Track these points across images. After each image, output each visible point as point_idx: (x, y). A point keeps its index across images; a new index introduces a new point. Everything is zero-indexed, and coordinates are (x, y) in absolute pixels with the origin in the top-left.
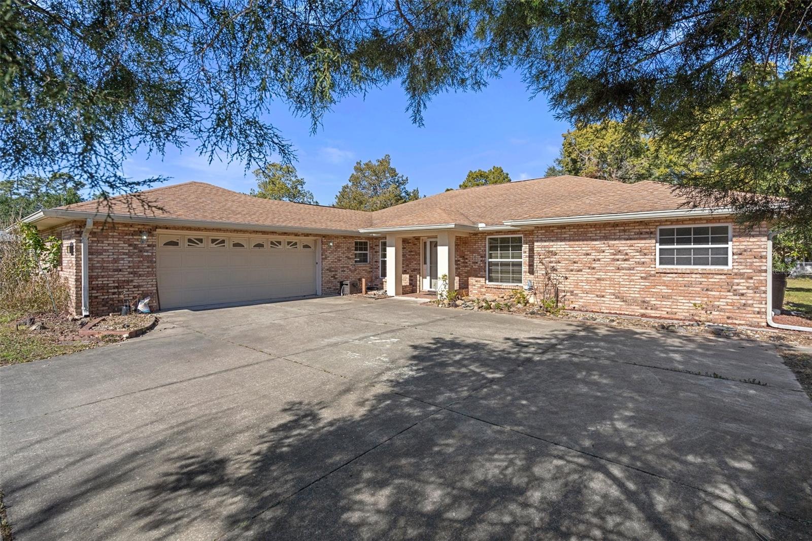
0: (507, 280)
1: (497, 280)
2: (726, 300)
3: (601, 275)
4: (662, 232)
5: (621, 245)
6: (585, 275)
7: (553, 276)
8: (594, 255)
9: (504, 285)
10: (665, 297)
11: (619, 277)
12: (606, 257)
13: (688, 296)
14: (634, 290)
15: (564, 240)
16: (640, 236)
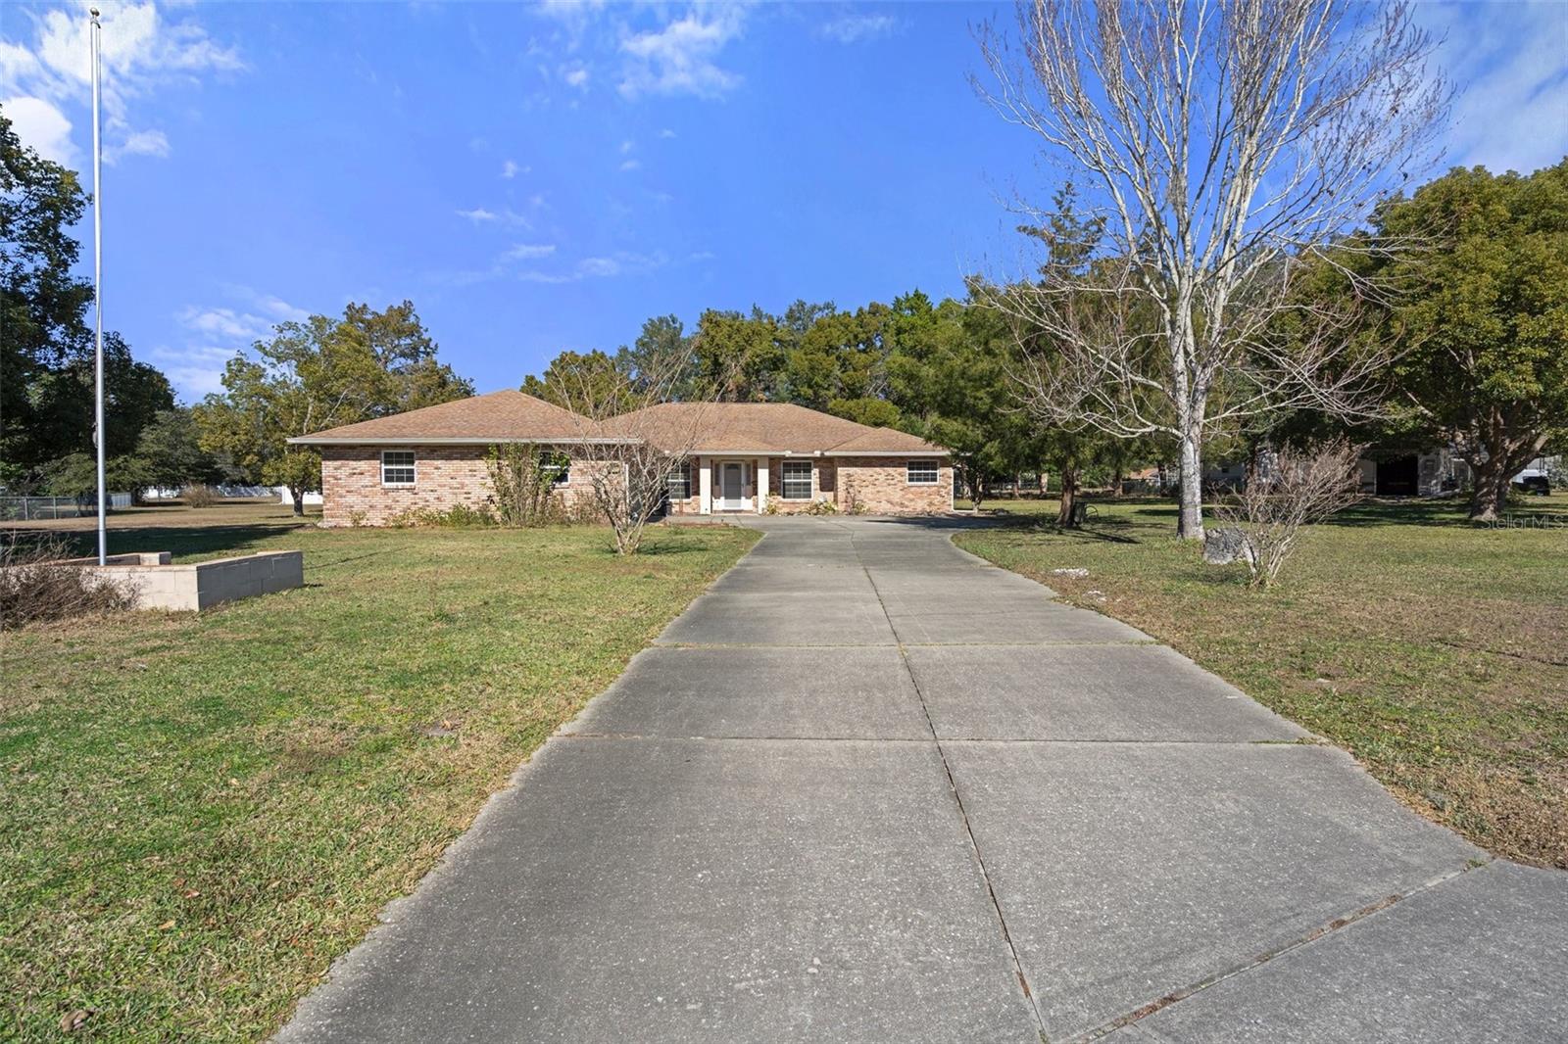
0: (799, 497)
1: (790, 497)
2: (937, 500)
3: (879, 489)
4: (910, 463)
5: (890, 470)
6: (871, 489)
7: (851, 490)
8: (876, 476)
9: (798, 500)
10: (912, 500)
11: (889, 489)
12: (882, 478)
13: (922, 498)
14: (897, 497)
15: (856, 466)
16: (900, 465)
